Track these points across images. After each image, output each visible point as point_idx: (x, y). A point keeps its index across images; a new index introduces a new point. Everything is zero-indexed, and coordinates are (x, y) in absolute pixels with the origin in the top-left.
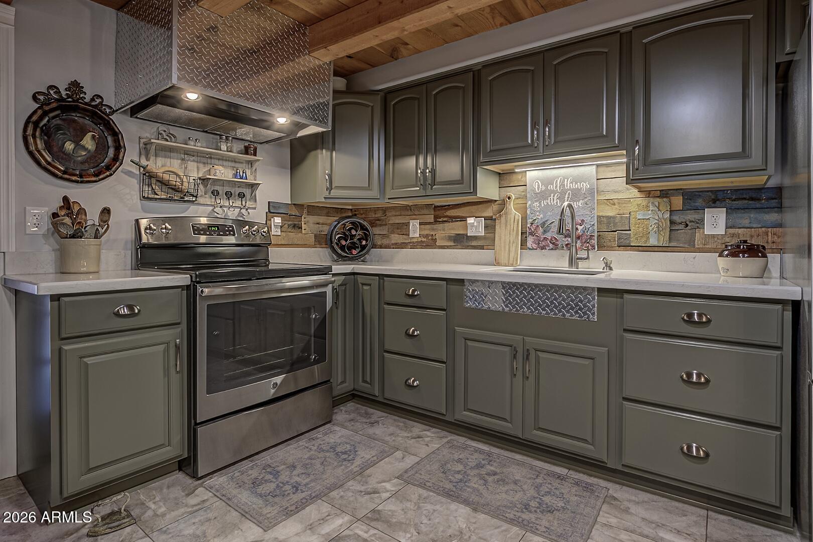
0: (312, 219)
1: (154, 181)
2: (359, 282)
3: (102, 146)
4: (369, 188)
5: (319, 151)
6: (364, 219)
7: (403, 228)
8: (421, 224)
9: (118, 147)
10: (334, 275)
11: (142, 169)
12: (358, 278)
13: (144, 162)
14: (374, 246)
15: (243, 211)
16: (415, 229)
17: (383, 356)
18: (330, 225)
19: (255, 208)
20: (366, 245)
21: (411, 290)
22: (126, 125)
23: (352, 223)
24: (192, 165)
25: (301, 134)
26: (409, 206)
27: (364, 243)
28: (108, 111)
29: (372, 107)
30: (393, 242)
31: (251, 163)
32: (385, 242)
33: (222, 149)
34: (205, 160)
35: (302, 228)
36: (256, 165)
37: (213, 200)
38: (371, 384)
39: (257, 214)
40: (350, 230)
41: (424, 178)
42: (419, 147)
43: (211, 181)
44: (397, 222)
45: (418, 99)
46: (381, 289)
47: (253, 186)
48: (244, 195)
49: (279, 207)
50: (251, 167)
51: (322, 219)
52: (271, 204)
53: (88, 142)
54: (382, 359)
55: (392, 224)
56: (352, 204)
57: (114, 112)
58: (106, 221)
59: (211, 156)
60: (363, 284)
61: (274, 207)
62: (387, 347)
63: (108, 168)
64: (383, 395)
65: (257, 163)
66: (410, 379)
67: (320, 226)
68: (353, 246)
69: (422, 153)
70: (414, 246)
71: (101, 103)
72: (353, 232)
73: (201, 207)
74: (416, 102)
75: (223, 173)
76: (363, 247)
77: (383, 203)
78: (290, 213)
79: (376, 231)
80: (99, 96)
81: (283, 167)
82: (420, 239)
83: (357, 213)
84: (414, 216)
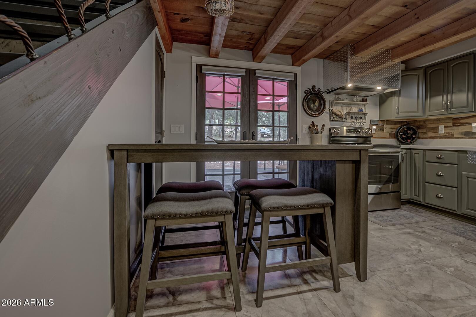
0: (388, 126)
1: (334, 115)
2: (413, 152)
3: (320, 104)
4: (417, 111)
5: (393, 97)
6: (413, 126)
7: (435, 129)
8: (445, 127)
9: (325, 104)
10: (402, 149)
11: (330, 111)
12: (413, 151)
13: (331, 109)
14: (419, 138)
15: (362, 124)
16: (442, 130)
17: (425, 185)
18: (397, 129)
19: (365, 123)
20: (414, 138)
21: (439, 156)
22: (326, 97)
23: (408, 128)
24: (344, 108)
25: (386, 92)
26: (438, 118)
27: (414, 136)
28: (322, 93)
29: (419, 75)
30: (429, 136)
31: (364, 105)
32: (425, 136)
33: (355, 101)
34: (348, 105)
35: (384, 130)
36: (366, 106)
37: (351, 120)
38: (418, 197)
39: (366, 125)
40: (407, 131)
41: (446, 106)
42: (444, 91)
43: (351, 113)
44: (432, 126)
45: (443, 69)
46: (424, 155)
47: (365, 114)
48: (362, 118)
49: (375, 122)
50: (364, 106)
51: (392, 126)
52: (372, 121)
53: (317, 104)
54: (424, 186)
55: (429, 128)
56: (407, 119)
57: (323, 93)
58: (323, 129)
59: (350, 104)
60: (415, 154)
61: (373, 122)
62: (427, 180)
63: (322, 111)
64: (425, 201)
65: (367, 105)
66: (438, 194)
67: (392, 129)
68: (407, 138)
69: (445, 94)
70: (441, 137)
71: (320, 91)
72: (409, 132)
73: (347, 123)
74: (442, 71)
75: (355, 110)
76: (413, 139)
77: (424, 118)
78: (379, 124)
79: (420, 131)
80: (319, 89)
81: (376, 105)
82: (444, 135)
83: (409, 123)
84: (441, 123)
